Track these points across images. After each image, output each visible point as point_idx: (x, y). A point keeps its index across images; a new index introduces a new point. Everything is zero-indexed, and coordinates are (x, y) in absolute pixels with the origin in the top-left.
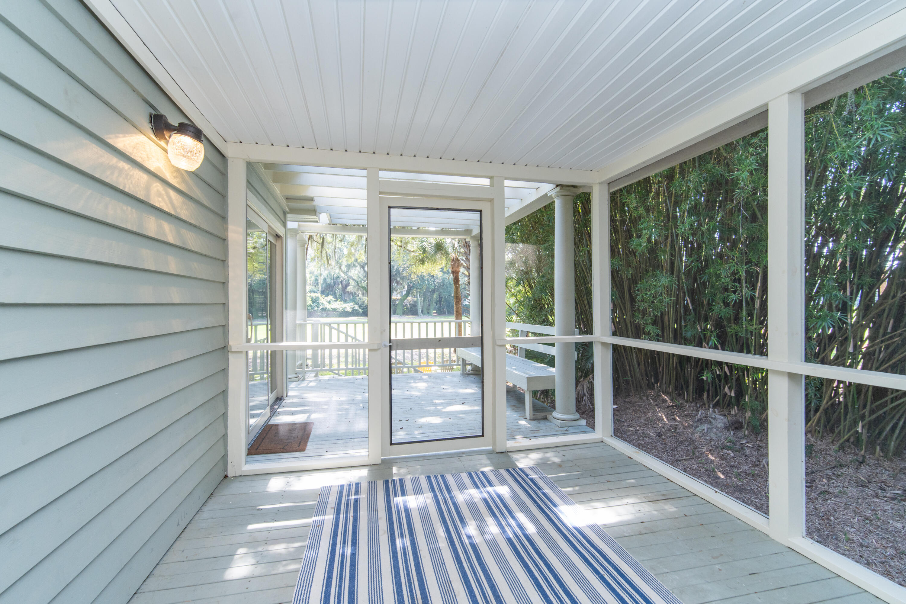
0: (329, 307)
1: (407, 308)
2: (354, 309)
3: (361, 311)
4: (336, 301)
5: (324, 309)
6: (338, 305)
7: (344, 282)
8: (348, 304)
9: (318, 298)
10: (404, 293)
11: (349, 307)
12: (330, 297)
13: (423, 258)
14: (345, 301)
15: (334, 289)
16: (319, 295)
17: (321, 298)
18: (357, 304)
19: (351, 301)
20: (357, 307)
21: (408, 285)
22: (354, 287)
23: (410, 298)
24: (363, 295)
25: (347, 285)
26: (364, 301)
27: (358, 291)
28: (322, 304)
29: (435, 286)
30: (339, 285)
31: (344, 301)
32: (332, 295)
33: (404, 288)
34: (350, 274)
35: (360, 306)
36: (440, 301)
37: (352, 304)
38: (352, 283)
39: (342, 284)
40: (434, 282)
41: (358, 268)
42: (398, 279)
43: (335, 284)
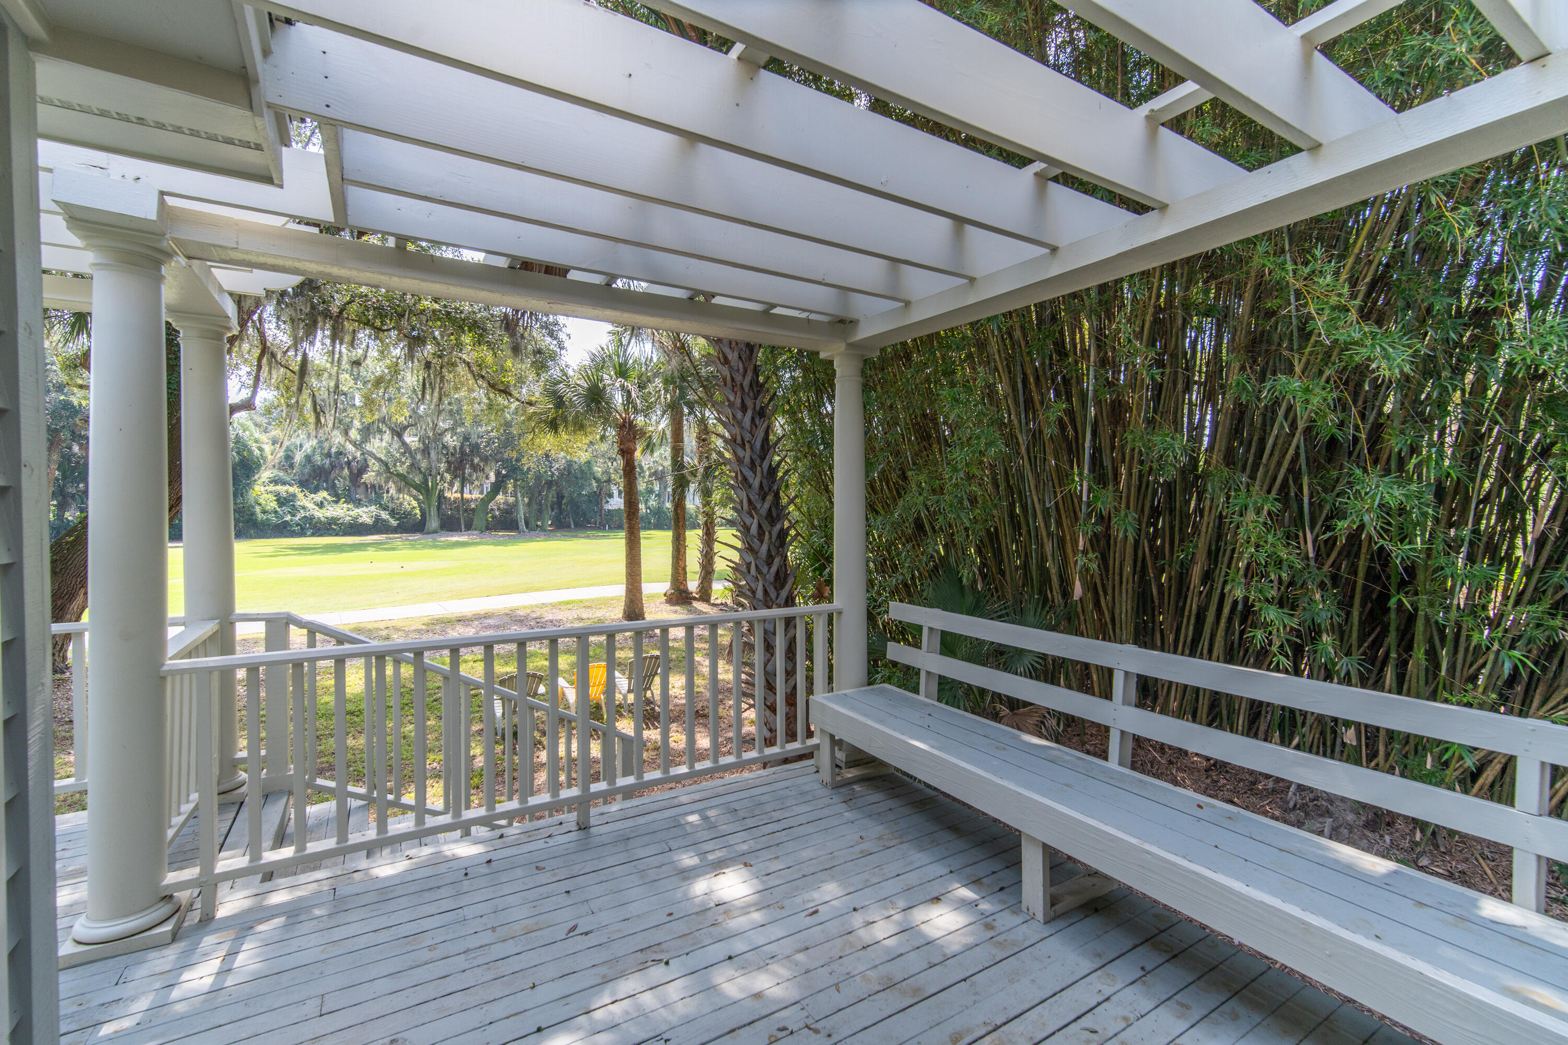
0: (319, 514)
1: (494, 517)
2: (378, 519)
3: (394, 523)
4: (336, 502)
5: (309, 520)
6: (341, 511)
7: (354, 464)
8: (365, 509)
9: (294, 495)
10: (487, 486)
11: (366, 514)
12: (323, 494)
13: (555, 419)
14: (358, 503)
15: (333, 475)
16: (295, 489)
17: (300, 496)
18: (385, 509)
19: (371, 502)
20: (384, 515)
21: (498, 474)
22: (379, 474)
23: (500, 498)
24: (399, 490)
25: (363, 469)
26: (401, 504)
27: (387, 482)
28: (304, 508)
29: (553, 474)
30: (343, 469)
31: (354, 502)
32: (327, 489)
33: (487, 478)
34: (368, 447)
35: (393, 513)
36: (559, 503)
37: (373, 508)
38: (374, 465)
39: (349, 468)
40: (551, 467)
41: (387, 436)
42: (476, 460)
43: (333, 467)
